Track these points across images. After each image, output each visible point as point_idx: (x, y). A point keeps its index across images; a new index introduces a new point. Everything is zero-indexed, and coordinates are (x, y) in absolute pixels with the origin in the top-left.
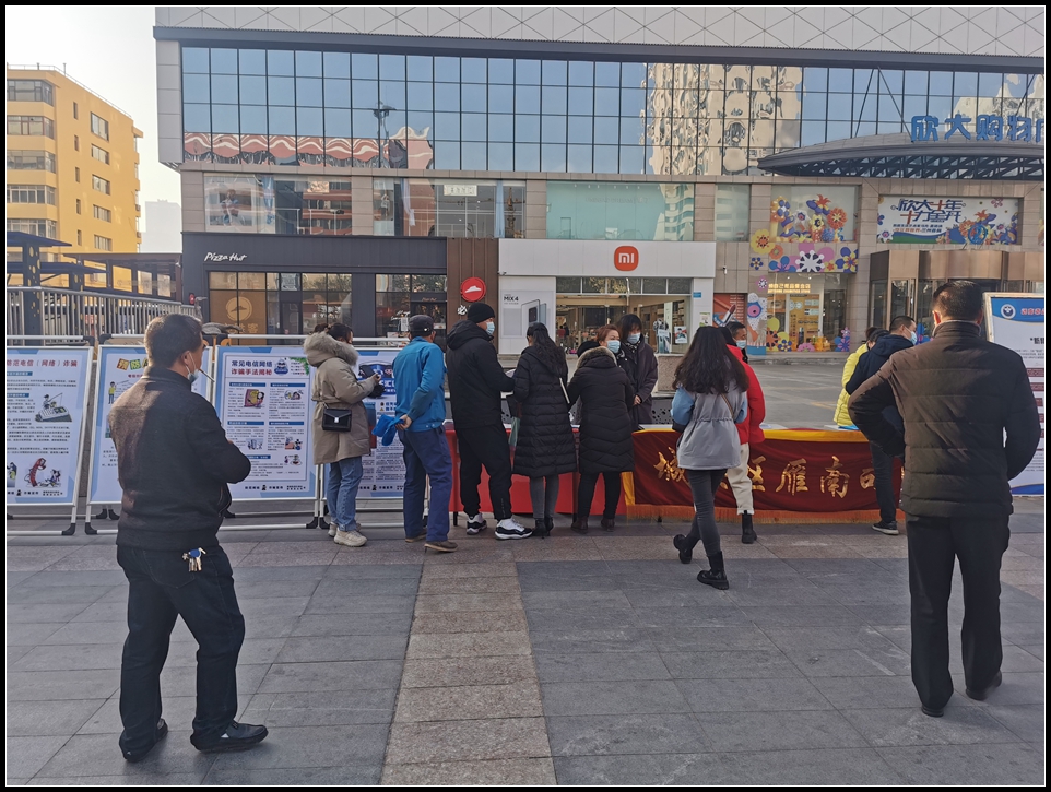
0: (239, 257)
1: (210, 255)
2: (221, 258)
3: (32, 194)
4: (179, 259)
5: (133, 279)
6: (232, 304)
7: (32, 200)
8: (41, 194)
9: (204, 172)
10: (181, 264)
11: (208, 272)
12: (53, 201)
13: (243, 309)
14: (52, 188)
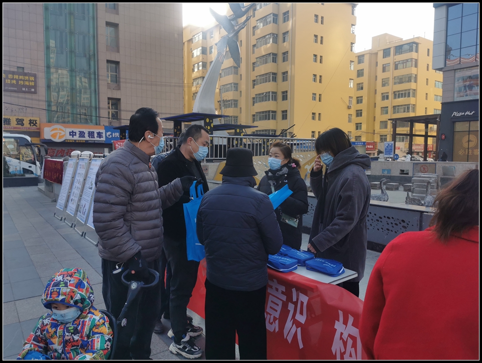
0: (470, 112)
1: (455, 114)
2: (461, 114)
3: (405, 93)
4: (439, 117)
5: (426, 128)
6: (466, 139)
7: (405, 96)
8: (409, 93)
9: (455, 70)
10: (440, 119)
11: (454, 122)
12: (414, 96)
13: (471, 141)
14: (414, 90)
